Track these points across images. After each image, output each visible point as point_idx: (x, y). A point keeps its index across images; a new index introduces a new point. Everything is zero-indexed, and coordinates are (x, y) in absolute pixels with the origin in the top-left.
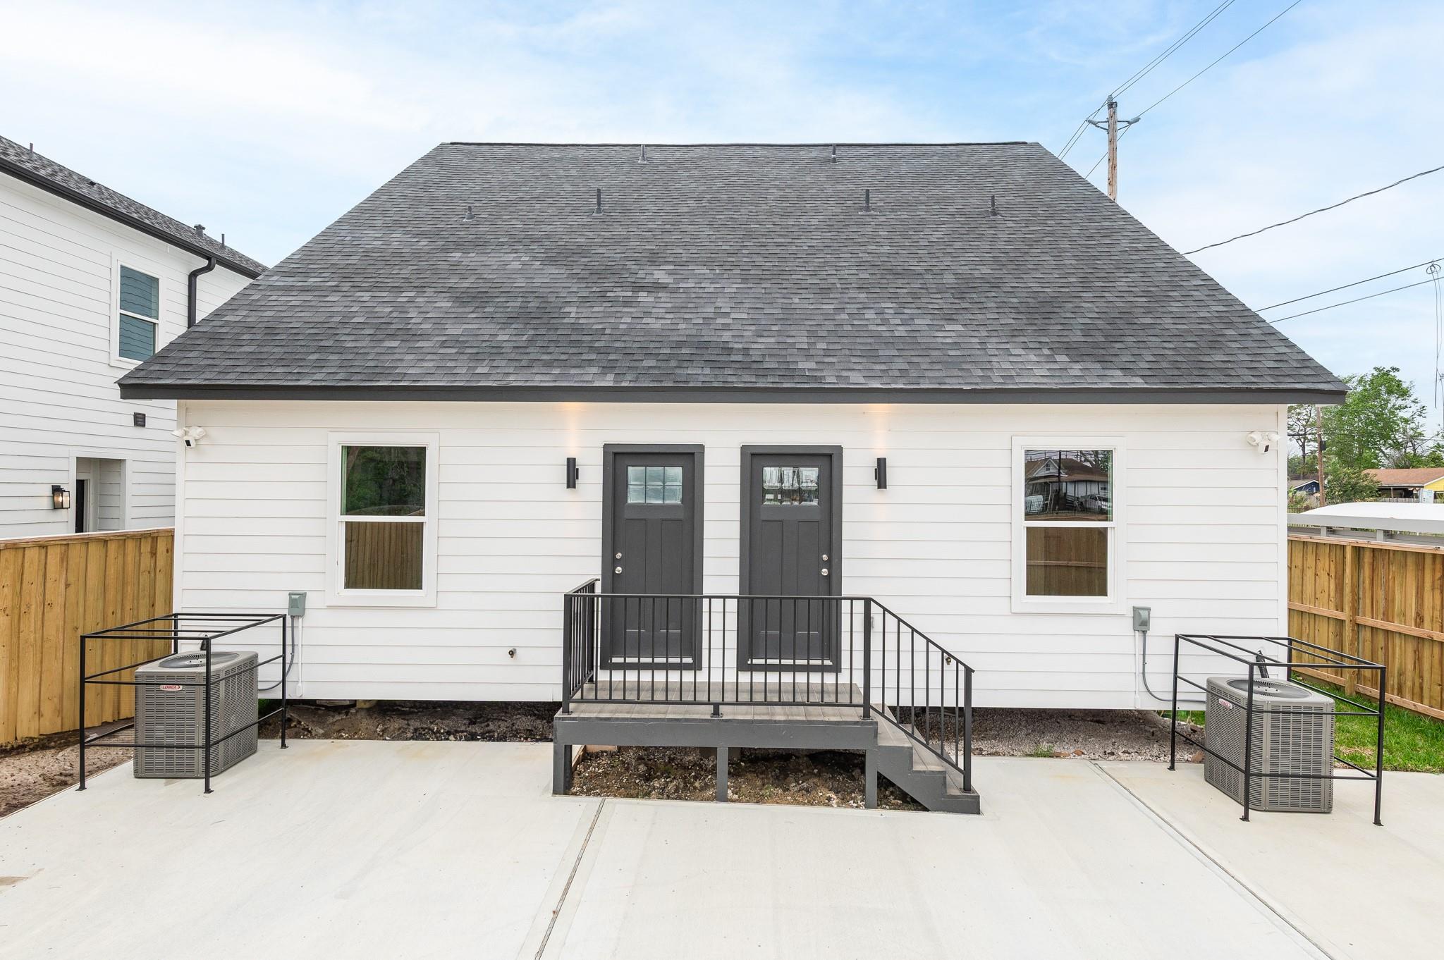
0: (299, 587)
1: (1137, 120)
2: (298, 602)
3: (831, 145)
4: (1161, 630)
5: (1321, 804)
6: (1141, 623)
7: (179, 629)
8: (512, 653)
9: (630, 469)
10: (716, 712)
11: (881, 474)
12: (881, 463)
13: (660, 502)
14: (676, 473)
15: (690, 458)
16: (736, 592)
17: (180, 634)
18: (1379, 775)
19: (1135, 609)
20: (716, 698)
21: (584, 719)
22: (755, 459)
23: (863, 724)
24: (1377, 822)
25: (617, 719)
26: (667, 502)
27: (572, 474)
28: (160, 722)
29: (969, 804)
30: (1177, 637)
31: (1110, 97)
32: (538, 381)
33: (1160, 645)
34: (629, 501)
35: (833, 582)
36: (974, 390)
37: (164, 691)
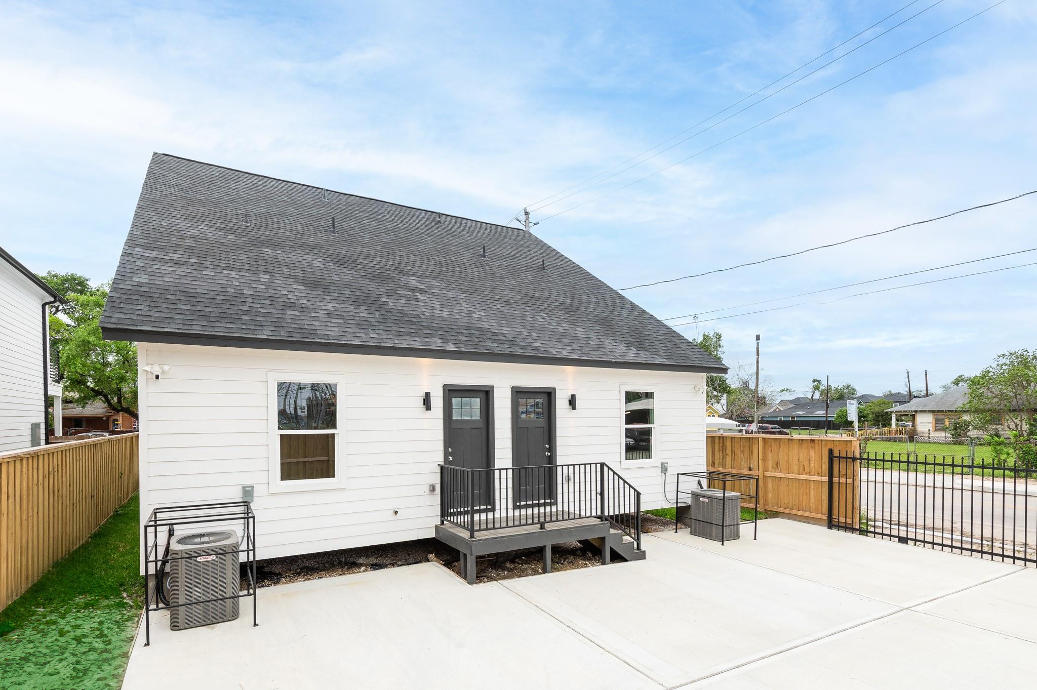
0: (248, 482)
1: (538, 223)
2: (248, 491)
3: (437, 213)
4: (672, 472)
5: (736, 536)
6: (664, 469)
7: (157, 519)
8: (396, 513)
9: (453, 399)
10: (542, 527)
11: (572, 402)
12: (573, 396)
13: (469, 418)
14: (477, 402)
15: (486, 394)
16: (511, 466)
17: (158, 523)
18: (756, 521)
19: (662, 464)
20: (542, 520)
21: (485, 539)
22: (518, 393)
23: (601, 524)
24: (755, 539)
25: (501, 537)
26: (473, 418)
27: (427, 402)
28: (197, 585)
29: (641, 556)
30: (678, 474)
31: (525, 209)
32: (413, 345)
33: (671, 479)
34: (453, 418)
35: (551, 459)
36: (616, 362)
37: (200, 562)
